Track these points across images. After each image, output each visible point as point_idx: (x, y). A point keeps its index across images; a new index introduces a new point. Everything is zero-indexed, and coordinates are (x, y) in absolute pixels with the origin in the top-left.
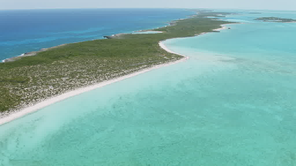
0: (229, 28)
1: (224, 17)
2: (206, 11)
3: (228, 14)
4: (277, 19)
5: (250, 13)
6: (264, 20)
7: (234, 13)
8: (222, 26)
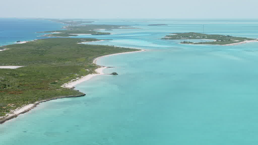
0: (115, 74)
1: (109, 34)
2: (81, 22)
3: (116, 27)
4: (204, 37)
5: (150, 25)
6: (183, 41)
7: (126, 26)
8: (97, 64)
